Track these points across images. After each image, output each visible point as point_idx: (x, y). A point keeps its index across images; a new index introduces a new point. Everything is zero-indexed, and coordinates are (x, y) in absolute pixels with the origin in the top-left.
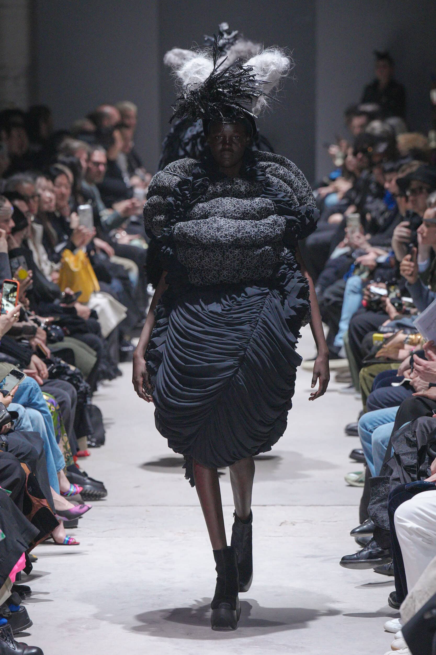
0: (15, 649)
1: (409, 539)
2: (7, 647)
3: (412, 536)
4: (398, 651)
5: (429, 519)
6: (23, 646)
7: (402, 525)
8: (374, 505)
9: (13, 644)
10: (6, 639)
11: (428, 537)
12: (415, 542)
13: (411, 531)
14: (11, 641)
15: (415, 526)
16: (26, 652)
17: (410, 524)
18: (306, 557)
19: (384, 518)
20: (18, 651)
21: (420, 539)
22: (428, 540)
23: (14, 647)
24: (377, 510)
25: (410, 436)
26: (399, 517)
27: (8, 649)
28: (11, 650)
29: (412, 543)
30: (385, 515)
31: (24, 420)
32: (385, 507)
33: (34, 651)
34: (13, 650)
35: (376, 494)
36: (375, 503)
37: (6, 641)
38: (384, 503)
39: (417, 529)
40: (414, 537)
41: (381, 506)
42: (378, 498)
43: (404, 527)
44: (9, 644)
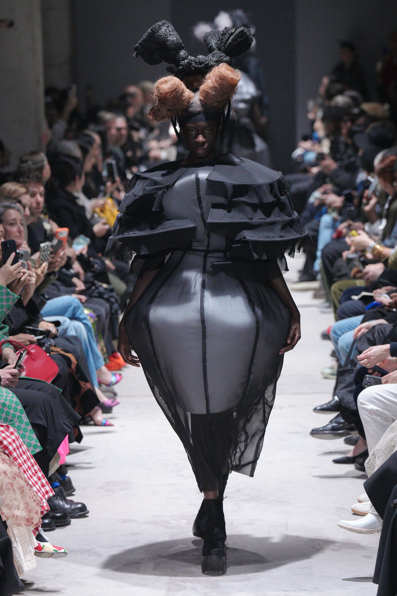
0: (64, 505)
1: (370, 418)
2: (58, 505)
3: (373, 416)
4: (363, 503)
5: (385, 402)
6: (71, 502)
7: (364, 407)
8: (341, 391)
9: (62, 501)
10: (57, 498)
11: (384, 416)
12: (375, 421)
13: (371, 412)
14: (61, 500)
15: (375, 408)
16: (73, 507)
17: (371, 406)
18: (291, 433)
19: (350, 400)
20: (67, 506)
21: (379, 418)
22: (385, 418)
23: (63, 504)
24: (344, 394)
25: (371, 337)
26: (361, 401)
27: (59, 505)
28: (61, 506)
29: (372, 421)
30: (350, 398)
31: (69, 330)
32: (350, 392)
33: (79, 506)
34: (63, 506)
35: (342, 382)
36: (342, 389)
37: (57, 500)
38: (349, 389)
39: (377, 410)
40: (374, 416)
41: (347, 391)
42: (344, 385)
43: (366, 409)
44: (59, 501)
